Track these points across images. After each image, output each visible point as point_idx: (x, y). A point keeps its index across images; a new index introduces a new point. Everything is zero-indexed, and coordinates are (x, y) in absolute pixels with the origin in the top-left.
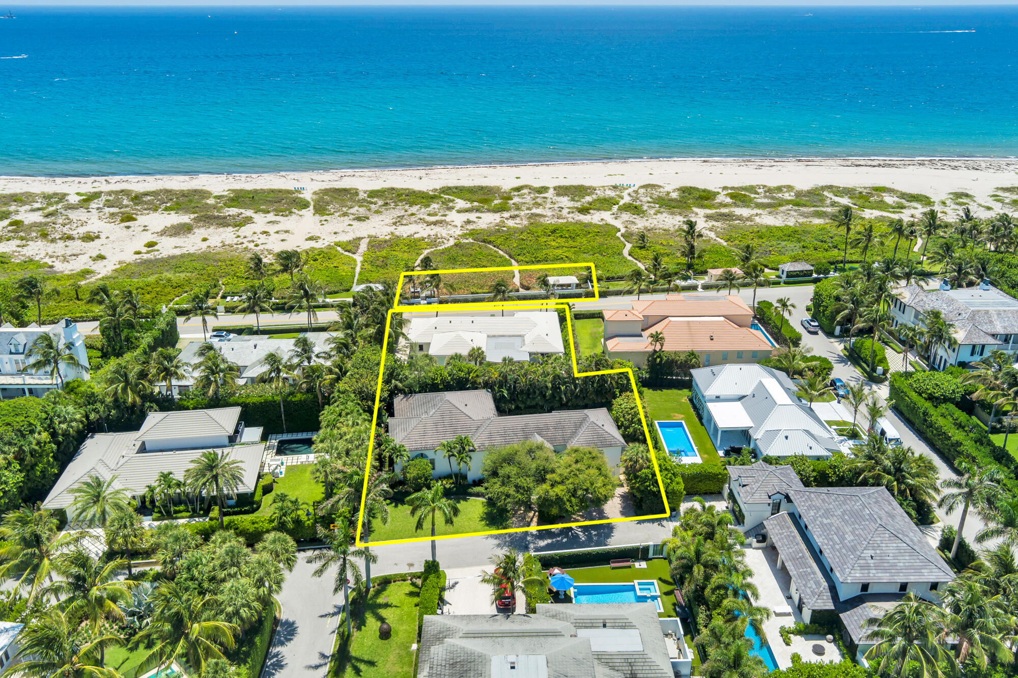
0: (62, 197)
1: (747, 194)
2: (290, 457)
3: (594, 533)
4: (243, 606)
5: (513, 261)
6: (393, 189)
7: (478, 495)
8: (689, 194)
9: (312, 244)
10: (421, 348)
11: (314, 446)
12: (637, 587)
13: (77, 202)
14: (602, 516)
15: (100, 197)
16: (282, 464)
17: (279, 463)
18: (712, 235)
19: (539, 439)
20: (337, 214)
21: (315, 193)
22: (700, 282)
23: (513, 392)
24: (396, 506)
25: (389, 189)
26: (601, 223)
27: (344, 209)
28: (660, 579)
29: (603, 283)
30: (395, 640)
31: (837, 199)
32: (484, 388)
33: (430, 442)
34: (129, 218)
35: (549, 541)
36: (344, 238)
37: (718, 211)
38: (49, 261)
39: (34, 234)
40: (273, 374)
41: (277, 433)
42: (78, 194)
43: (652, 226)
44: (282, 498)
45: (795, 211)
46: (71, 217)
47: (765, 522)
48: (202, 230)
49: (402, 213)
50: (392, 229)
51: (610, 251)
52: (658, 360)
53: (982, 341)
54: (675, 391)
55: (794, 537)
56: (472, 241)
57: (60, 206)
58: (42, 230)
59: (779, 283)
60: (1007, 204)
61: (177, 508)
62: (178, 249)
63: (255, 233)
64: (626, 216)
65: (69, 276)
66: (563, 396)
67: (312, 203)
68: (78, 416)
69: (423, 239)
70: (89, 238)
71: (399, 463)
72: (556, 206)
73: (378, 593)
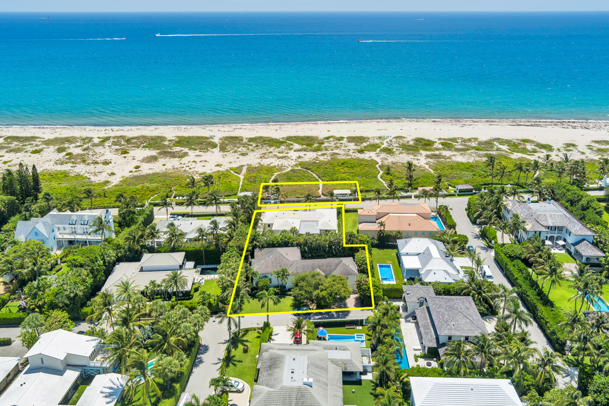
0: (90, 139)
1: (451, 142)
2: (206, 276)
3: (340, 314)
4: (188, 333)
5: (320, 180)
6: (261, 137)
7: (290, 295)
8: (420, 142)
9: (218, 168)
10: (269, 226)
11: (218, 271)
12: (356, 337)
13: (98, 142)
14: (345, 306)
15: (109, 139)
16: (203, 279)
17: (202, 278)
18: (427, 167)
19: (318, 270)
20: (231, 151)
21: (220, 139)
22: (413, 194)
23: (310, 248)
24: (253, 299)
25: (259, 137)
26: (369, 159)
27: (235, 148)
28: (367, 334)
29: (364, 194)
30: (250, 353)
31: (500, 146)
32: (296, 246)
33: (269, 270)
34: (125, 152)
35: (320, 316)
36: (235, 165)
37: (433, 153)
38: (86, 175)
39: (79, 160)
40: (200, 238)
41: (201, 265)
42: (98, 138)
43: (396, 161)
44: (204, 293)
45: (475, 153)
46: (96, 151)
47: (416, 311)
48: (162, 160)
49: (265, 151)
50: (259, 160)
51: (371, 176)
52: (382, 235)
53: (539, 230)
54: (390, 250)
55: (426, 317)
56: (300, 168)
57: (90, 144)
58: (82, 158)
59: (454, 195)
60: (594, 151)
61: (157, 297)
62: (151, 170)
63: (189, 162)
64: (383, 155)
65: (98, 184)
66: (334, 251)
67: (219, 145)
68: (114, 255)
69: (275, 167)
70: (106, 163)
71: (256, 279)
72: (347, 148)
73: (243, 335)
